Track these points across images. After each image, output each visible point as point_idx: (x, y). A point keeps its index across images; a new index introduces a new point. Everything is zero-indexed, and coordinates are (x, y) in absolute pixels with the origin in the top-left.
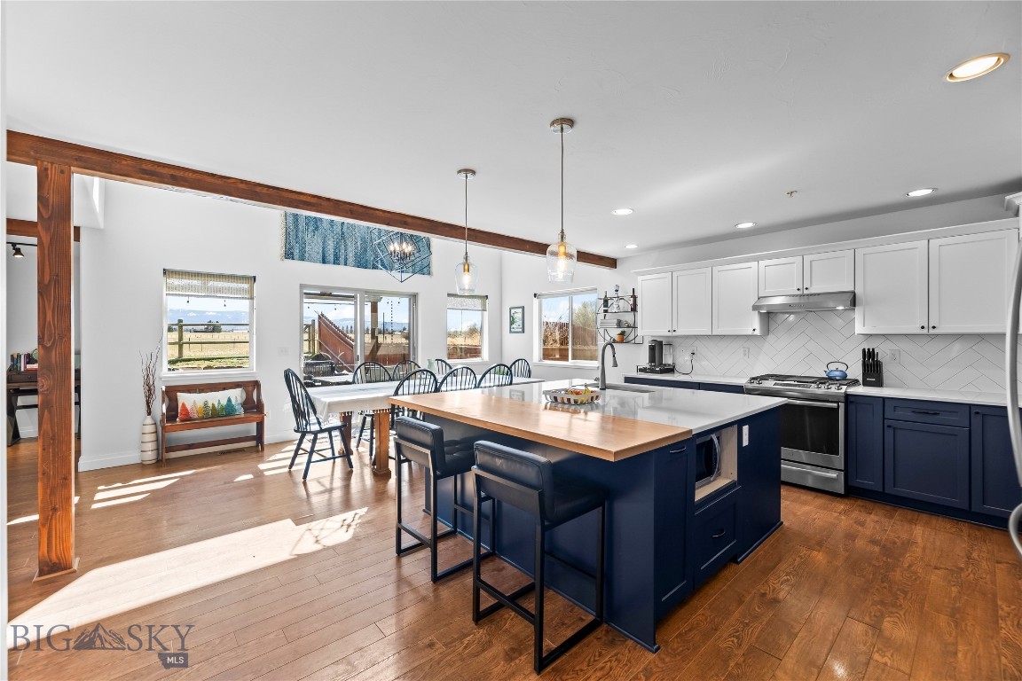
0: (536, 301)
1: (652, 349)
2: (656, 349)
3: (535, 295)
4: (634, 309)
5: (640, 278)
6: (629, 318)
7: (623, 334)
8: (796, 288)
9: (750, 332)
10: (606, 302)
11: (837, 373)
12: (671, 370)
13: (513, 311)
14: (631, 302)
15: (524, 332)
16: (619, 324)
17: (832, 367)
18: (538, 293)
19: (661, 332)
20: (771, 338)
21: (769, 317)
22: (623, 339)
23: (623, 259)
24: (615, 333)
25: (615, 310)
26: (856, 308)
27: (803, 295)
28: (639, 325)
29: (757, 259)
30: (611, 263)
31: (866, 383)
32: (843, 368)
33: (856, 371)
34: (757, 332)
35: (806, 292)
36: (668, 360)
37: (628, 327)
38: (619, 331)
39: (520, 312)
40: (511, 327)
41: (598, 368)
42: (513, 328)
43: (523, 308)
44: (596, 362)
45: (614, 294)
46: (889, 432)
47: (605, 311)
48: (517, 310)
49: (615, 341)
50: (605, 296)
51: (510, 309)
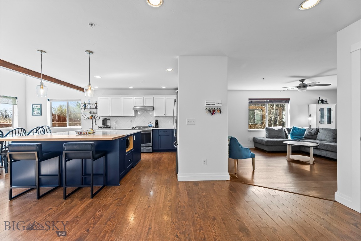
0: (49, 102)
1: (103, 121)
3: (48, 100)
4: (96, 108)
5: (99, 98)
6: (95, 111)
7: (92, 116)
8: (142, 105)
9: (132, 116)
10: (85, 105)
12: (109, 127)
13: (34, 106)
14: (96, 106)
15: (41, 115)
16: (90, 113)
17: (150, 124)
18: (50, 99)
19: (106, 115)
20: (137, 117)
21: (136, 112)
24: (89, 116)
25: (89, 108)
26: (154, 110)
27: (144, 107)
28: (99, 113)
29: (134, 96)
31: (156, 127)
32: (151, 124)
33: (154, 125)
34: (134, 116)
35: (144, 106)
36: (108, 124)
37: (94, 114)
38: (91, 115)
39: (39, 106)
40: (33, 113)
41: (81, 128)
42: (34, 113)
43: (41, 105)
44: (81, 126)
45: (88, 102)
46: (160, 136)
47: (85, 108)
48: (37, 105)
49: (89, 119)
50: (85, 103)
51: (32, 105)
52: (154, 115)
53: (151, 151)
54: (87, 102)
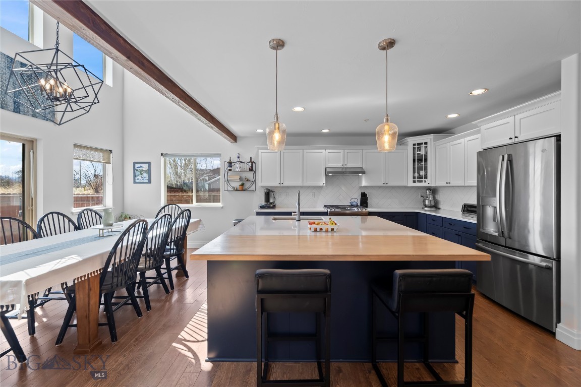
0: (162, 159)
1: (265, 194)
3: (162, 154)
4: (251, 169)
5: (260, 151)
6: (250, 175)
7: (243, 185)
8: (341, 164)
9: (321, 185)
10: (230, 164)
13: (137, 166)
14: (250, 165)
15: (150, 183)
16: (241, 179)
18: (164, 153)
19: (272, 183)
20: (330, 188)
22: (242, 188)
23: (241, 136)
24: (237, 185)
25: (238, 169)
27: (344, 168)
29: (325, 148)
30: (233, 137)
32: (356, 200)
34: (325, 185)
35: (345, 166)
37: (249, 181)
38: (240, 183)
39: (146, 166)
40: (136, 179)
41: (222, 207)
42: (138, 179)
43: (149, 164)
45: (236, 159)
47: (230, 170)
48: (142, 165)
49: (237, 190)
50: (230, 160)
51: (134, 164)
52: (364, 184)
54: (234, 159)
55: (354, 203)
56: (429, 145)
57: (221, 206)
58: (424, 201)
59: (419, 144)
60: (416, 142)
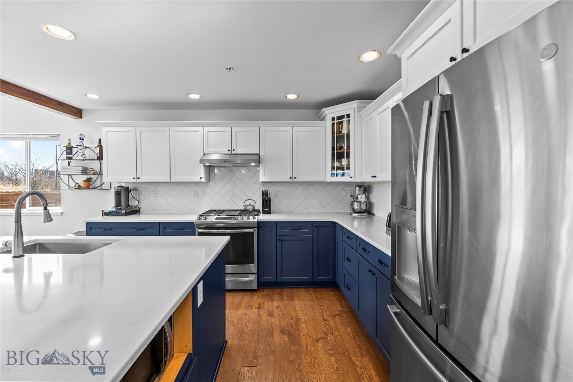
1: (118, 194)
2: (123, 194)
4: (100, 158)
5: (105, 129)
6: (95, 166)
7: (89, 180)
8: (227, 149)
9: (198, 180)
10: (69, 149)
11: (250, 207)
12: (137, 211)
14: (97, 151)
16: (85, 171)
17: (247, 203)
19: (126, 179)
20: (211, 184)
21: (210, 168)
22: (89, 184)
23: (88, 110)
24: (81, 179)
25: (80, 157)
26: (260, 165)
27: (231, 155)
28: (104, 171)
30: (78, 113)
31: (264, 212)
32: (252, 203)
33: (259, 206)
34: (203, 180)
35: (233, 152)
36: (133, 203)
37: (94, 174)
38: (85, 177)
41: (62, 213)
44: (60, 208)
45: (78, 142)
46: (279, 243)
47: (71, 158)
49: (79, 187)
50: (70, 144)
52: (262, 178)
53: (255, 287)
54: (75, 141)
55: (250, 208)
56: (351, 118)
57: (61, 211)
58: (352, 205)
59: (339, 118)
60: (336, 115)
